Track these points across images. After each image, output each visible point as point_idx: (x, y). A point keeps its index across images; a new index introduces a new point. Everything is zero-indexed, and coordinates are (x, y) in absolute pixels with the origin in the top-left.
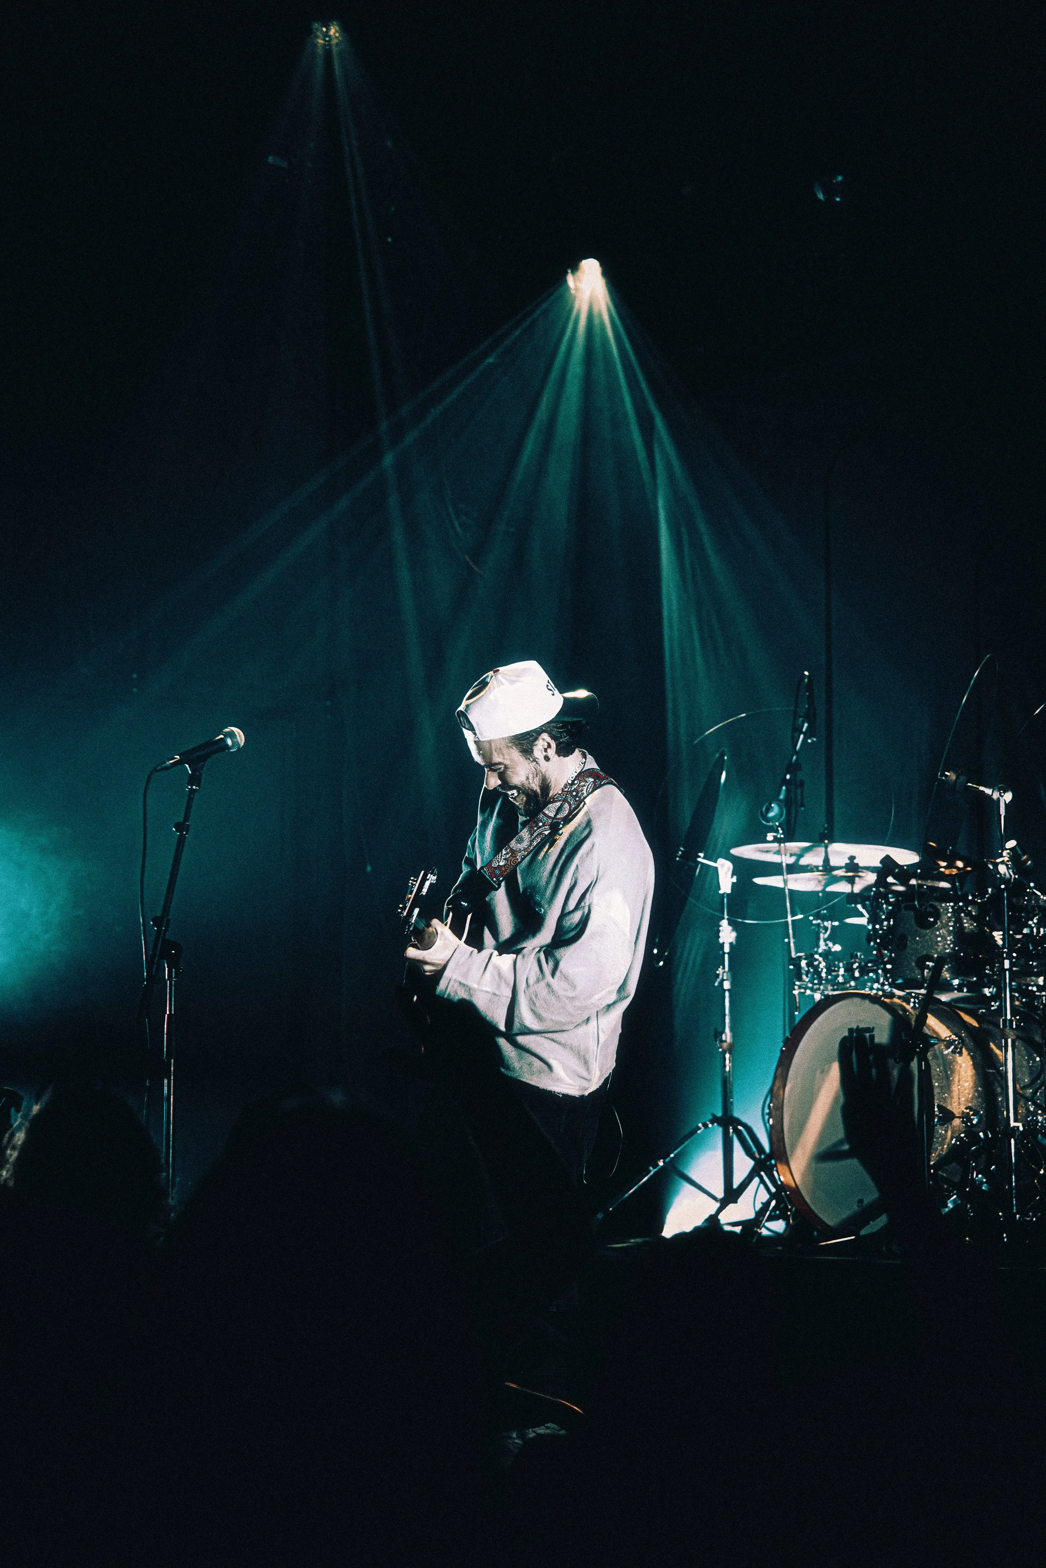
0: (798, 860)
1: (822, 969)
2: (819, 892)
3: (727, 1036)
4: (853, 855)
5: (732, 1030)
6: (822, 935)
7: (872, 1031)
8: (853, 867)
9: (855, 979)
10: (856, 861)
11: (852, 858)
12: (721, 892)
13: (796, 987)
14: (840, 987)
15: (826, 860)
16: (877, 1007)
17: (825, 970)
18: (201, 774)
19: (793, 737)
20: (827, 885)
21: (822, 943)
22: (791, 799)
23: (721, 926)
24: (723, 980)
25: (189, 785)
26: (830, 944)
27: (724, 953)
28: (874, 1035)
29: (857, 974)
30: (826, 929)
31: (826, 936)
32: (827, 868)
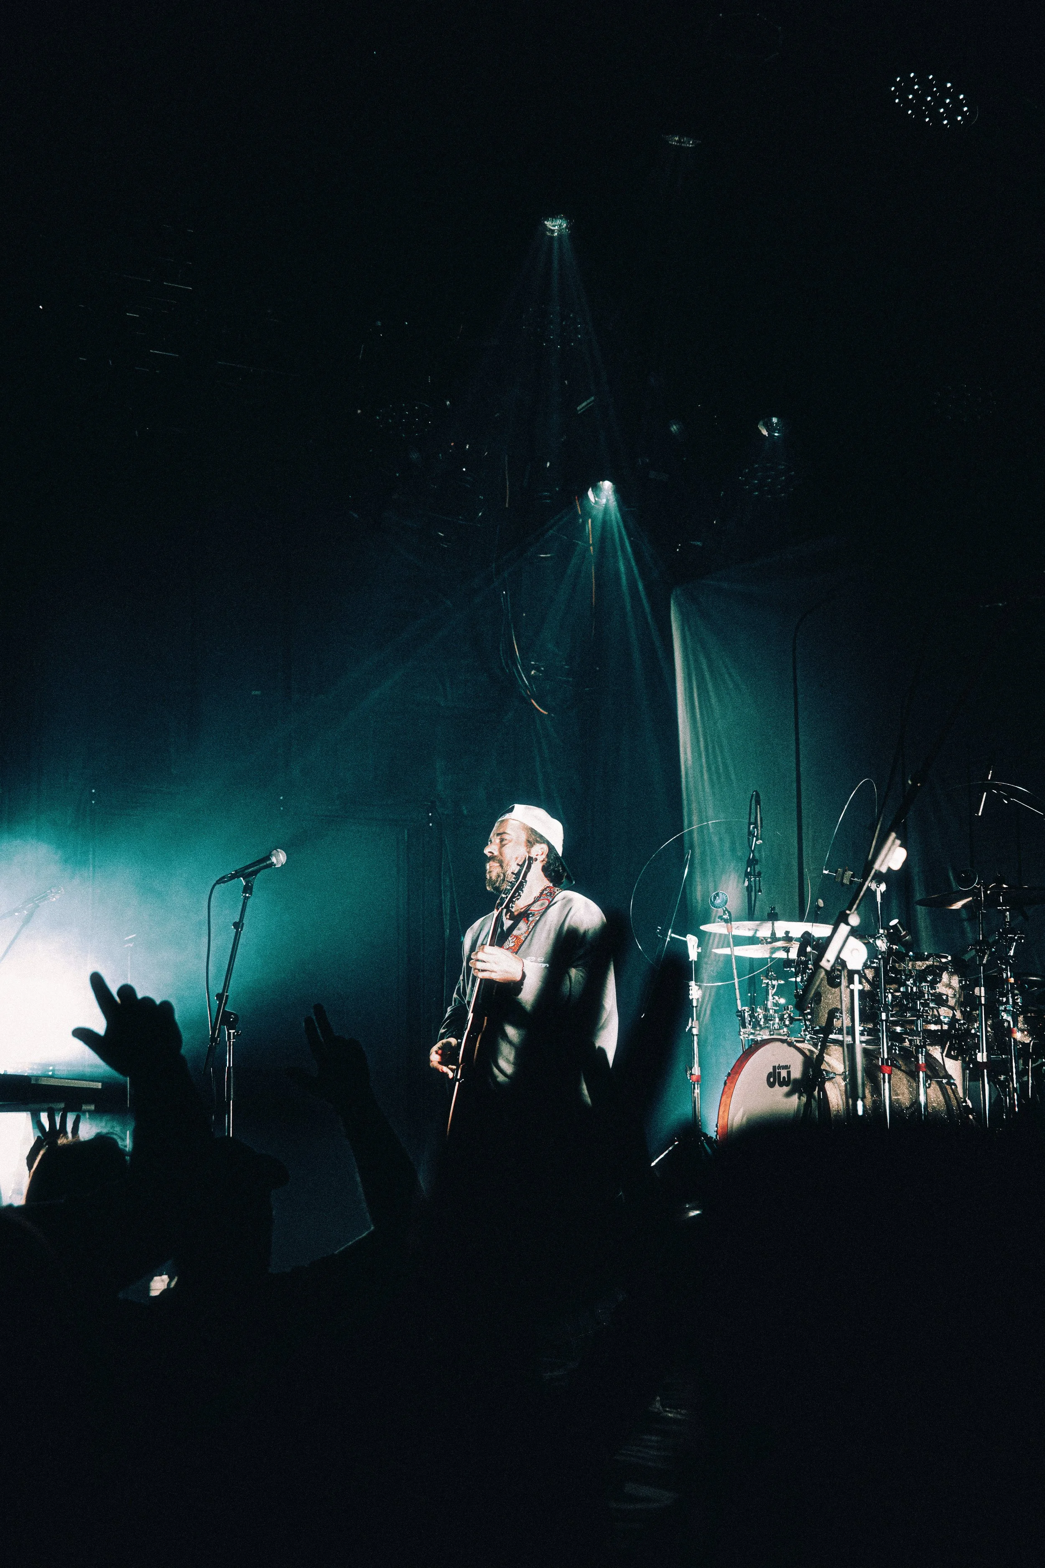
0: (756, 933)
1: (761, 1019)
2: (768, 958)
3: (696, 1070)
4: (788, 930)
5: (700, 1065)
6: (770, 991)
7: (789, 1068)
8: (788, 938)
9: (786, 1026)
10: (790, 935)
11: (787, 933)
12: (690, 960)
13: (741, 1033)
14: (776, 1032)
15: (773, 934)
16: (792, 1049)
17: (763, 1020)
18: (252, 885)
19: (749, 839)
20: (772, 953)
21: (770, 997)
22: (752, 886)
23: (690, 986)
24: (692, 1027)
25: (243, 893)
26: (777, 998)
27: (693, 1007)
28: (790, 1071)
29: (787, 1023)
30: (773, 987)
31: (774, 991)
32: (774, 939)
